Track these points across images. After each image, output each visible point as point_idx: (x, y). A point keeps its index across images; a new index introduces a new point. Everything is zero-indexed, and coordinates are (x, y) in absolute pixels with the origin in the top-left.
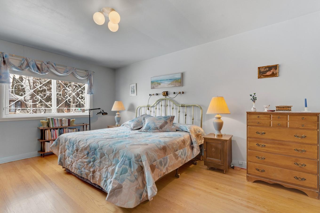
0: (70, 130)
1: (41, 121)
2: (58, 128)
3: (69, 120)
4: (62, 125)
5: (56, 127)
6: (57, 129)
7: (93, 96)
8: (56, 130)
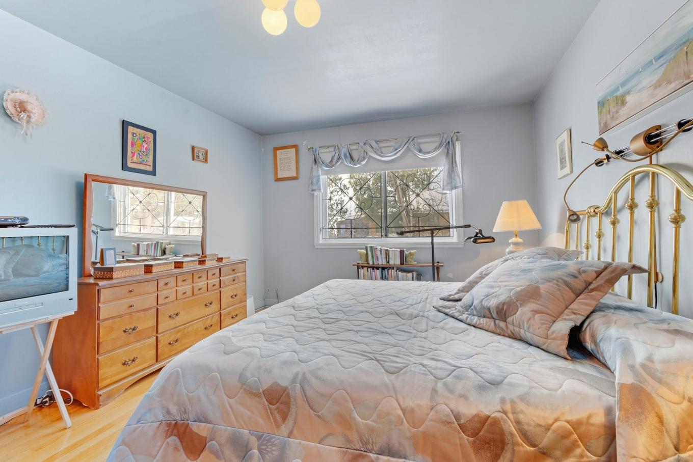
0: (400, 273)
1: (358, 250)
2: (380, 268)
3: (402, 252)
4: (388, 262)
5: (378, 264)
6: (378, 268)
7: (463, 192)
8: (375, 270)
